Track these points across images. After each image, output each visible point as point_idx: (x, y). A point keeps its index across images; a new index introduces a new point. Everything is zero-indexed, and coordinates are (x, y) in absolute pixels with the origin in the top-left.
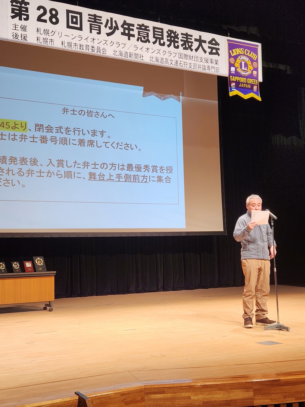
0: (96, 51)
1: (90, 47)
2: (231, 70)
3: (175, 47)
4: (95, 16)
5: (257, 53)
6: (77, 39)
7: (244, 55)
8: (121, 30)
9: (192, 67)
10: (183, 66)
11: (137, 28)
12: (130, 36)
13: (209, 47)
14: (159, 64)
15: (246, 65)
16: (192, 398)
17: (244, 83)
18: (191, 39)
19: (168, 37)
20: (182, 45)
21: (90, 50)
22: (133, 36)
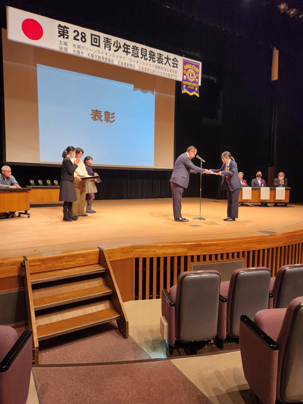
0: (108, 61)
1: (104, 59)
2: (184, 78)
3: (153, 61)
4: (107, 38)
5: (199, 68)
6: (97, 52)
7: (192, 69)
8: (123, 49)
9: (162, 74)
10: (157, 73)
11: (132, 48)
12: (127, 53)
13: (172, 63)
14: (144, 71)
15: (192, 75)
16: (157, 251)
17: (190, 86)
18: (162, 57)
19: (149, 55)
20: (157, 61)
22: (130, 53)
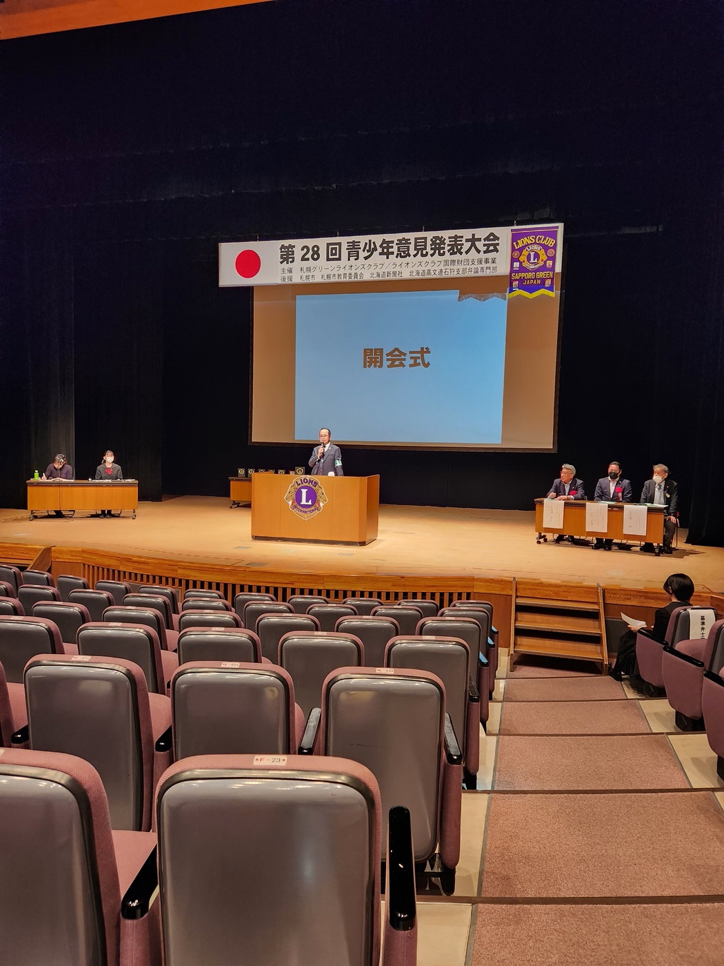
0: (353, 278)
1: (348, 275)
2: (514, 266)
3: (440, 254)
4: (353, 242)
5: (555, 237)
6: (336, 269)
7: (535, 243)
8: (380, 250)
9: (460, 273)
10: (449, 273)
11: (397, 244)
12: (388, 254)
13: (484, 245)
14: (420, 277)
15: (537, 256)
17: (530, 279)
19: (431, 245)
20: (449, 251)
21: (348, 278)
22: (392, 253)
